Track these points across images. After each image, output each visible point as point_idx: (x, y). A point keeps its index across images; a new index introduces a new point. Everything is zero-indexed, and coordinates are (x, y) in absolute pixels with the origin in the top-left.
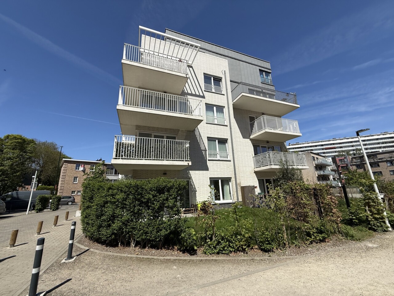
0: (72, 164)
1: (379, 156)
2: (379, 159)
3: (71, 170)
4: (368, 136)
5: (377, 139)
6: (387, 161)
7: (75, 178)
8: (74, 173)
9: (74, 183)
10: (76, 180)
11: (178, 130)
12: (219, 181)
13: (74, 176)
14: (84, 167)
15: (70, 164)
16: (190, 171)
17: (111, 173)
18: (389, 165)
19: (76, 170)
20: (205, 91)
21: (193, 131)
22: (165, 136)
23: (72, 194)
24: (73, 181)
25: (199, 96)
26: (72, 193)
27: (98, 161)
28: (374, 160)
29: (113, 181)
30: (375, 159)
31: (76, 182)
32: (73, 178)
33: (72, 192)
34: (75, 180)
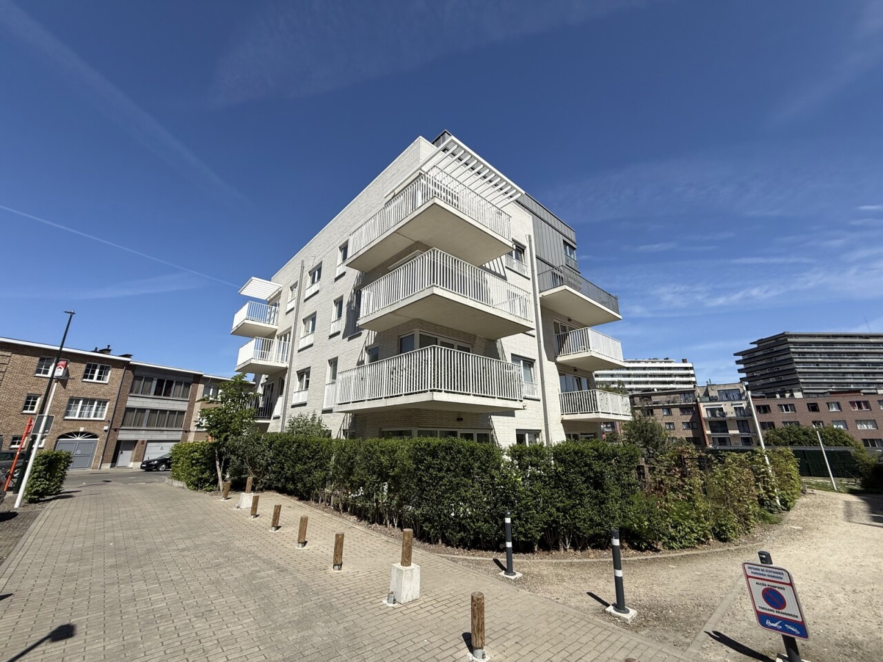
0: (26, 357)
1: (655, 399)
2: (654, 403)
3: (21, 372)
4: (633, 362)
5: (644, 368)
6: (663, 408)
7: (29, 398)
8: (29, 383)
9: (25, 412)
10: (34, 403)
11: (474, 336)
12: (525, 435)
13: (29, 392)
14: (65, 367)
15: (18, 356)
16: (492, 416)
17: (145, 392)
18: (665, 413)
19: (37, 375)
20: (506, 267)
21: (493, 341)
22: (456, 344)
23: (13, 446)
24: (21, 407)
25: (499, 276)
26: (14, 443)
27: (95, 351)
28: (647, 404)
29: (148, 412)
30: (649, 403)
31: (32, 409)
32: (24, 399)
33: (15, 438)
34: (27, 403)
